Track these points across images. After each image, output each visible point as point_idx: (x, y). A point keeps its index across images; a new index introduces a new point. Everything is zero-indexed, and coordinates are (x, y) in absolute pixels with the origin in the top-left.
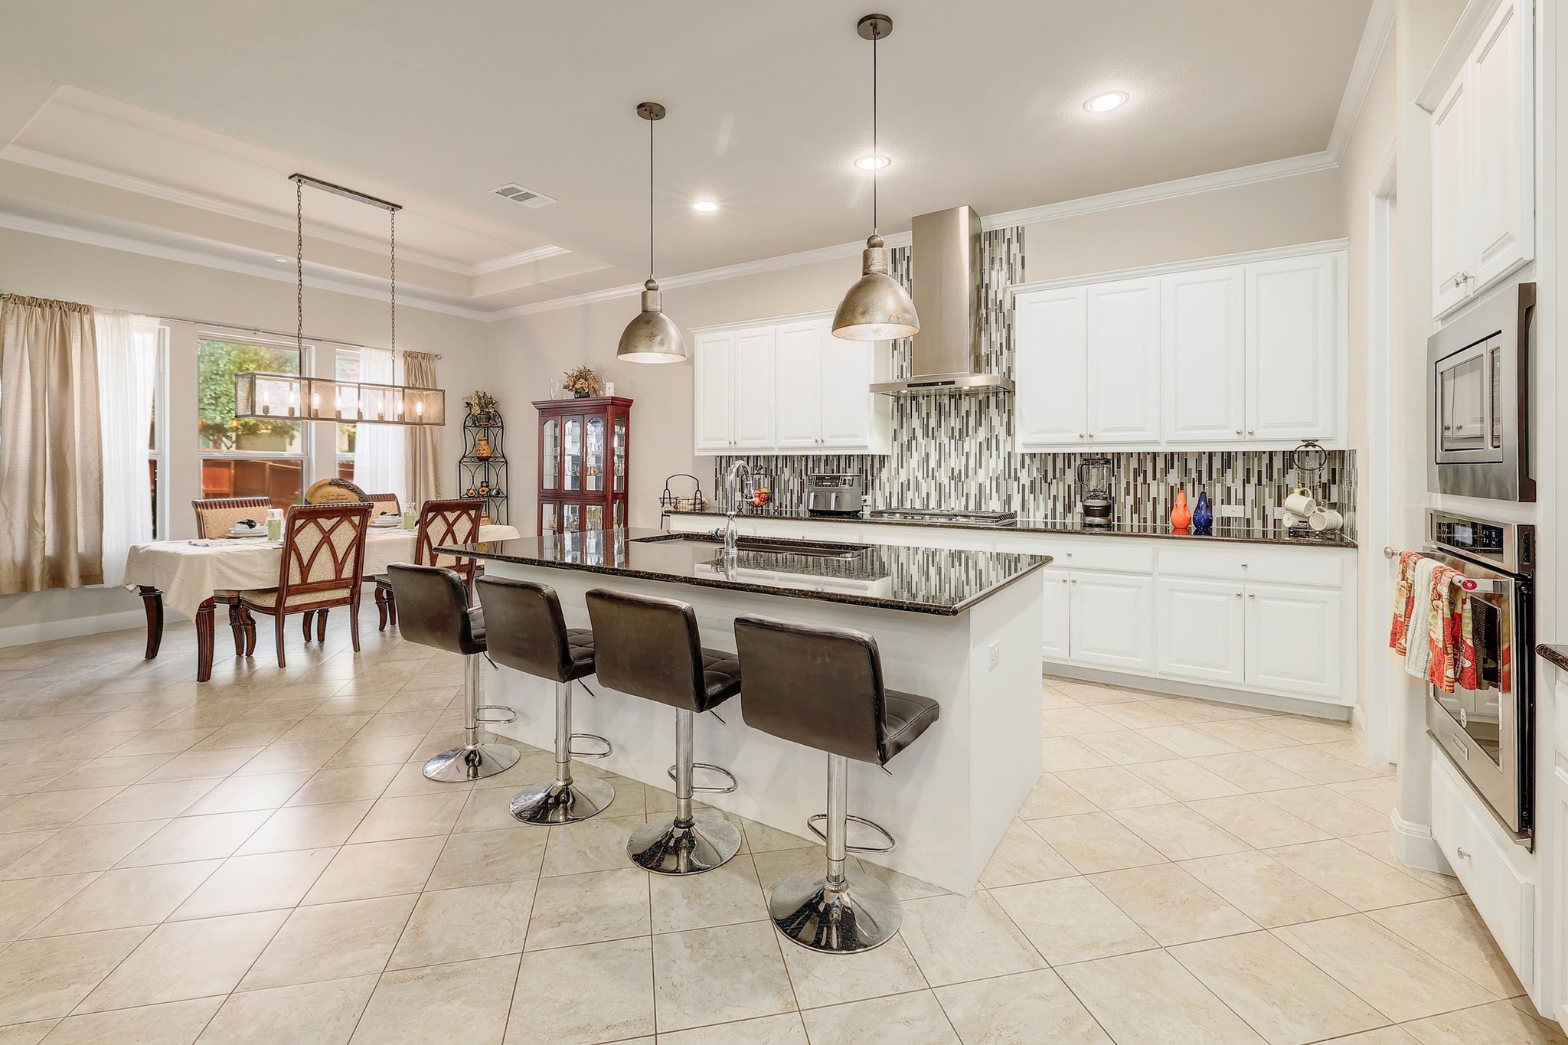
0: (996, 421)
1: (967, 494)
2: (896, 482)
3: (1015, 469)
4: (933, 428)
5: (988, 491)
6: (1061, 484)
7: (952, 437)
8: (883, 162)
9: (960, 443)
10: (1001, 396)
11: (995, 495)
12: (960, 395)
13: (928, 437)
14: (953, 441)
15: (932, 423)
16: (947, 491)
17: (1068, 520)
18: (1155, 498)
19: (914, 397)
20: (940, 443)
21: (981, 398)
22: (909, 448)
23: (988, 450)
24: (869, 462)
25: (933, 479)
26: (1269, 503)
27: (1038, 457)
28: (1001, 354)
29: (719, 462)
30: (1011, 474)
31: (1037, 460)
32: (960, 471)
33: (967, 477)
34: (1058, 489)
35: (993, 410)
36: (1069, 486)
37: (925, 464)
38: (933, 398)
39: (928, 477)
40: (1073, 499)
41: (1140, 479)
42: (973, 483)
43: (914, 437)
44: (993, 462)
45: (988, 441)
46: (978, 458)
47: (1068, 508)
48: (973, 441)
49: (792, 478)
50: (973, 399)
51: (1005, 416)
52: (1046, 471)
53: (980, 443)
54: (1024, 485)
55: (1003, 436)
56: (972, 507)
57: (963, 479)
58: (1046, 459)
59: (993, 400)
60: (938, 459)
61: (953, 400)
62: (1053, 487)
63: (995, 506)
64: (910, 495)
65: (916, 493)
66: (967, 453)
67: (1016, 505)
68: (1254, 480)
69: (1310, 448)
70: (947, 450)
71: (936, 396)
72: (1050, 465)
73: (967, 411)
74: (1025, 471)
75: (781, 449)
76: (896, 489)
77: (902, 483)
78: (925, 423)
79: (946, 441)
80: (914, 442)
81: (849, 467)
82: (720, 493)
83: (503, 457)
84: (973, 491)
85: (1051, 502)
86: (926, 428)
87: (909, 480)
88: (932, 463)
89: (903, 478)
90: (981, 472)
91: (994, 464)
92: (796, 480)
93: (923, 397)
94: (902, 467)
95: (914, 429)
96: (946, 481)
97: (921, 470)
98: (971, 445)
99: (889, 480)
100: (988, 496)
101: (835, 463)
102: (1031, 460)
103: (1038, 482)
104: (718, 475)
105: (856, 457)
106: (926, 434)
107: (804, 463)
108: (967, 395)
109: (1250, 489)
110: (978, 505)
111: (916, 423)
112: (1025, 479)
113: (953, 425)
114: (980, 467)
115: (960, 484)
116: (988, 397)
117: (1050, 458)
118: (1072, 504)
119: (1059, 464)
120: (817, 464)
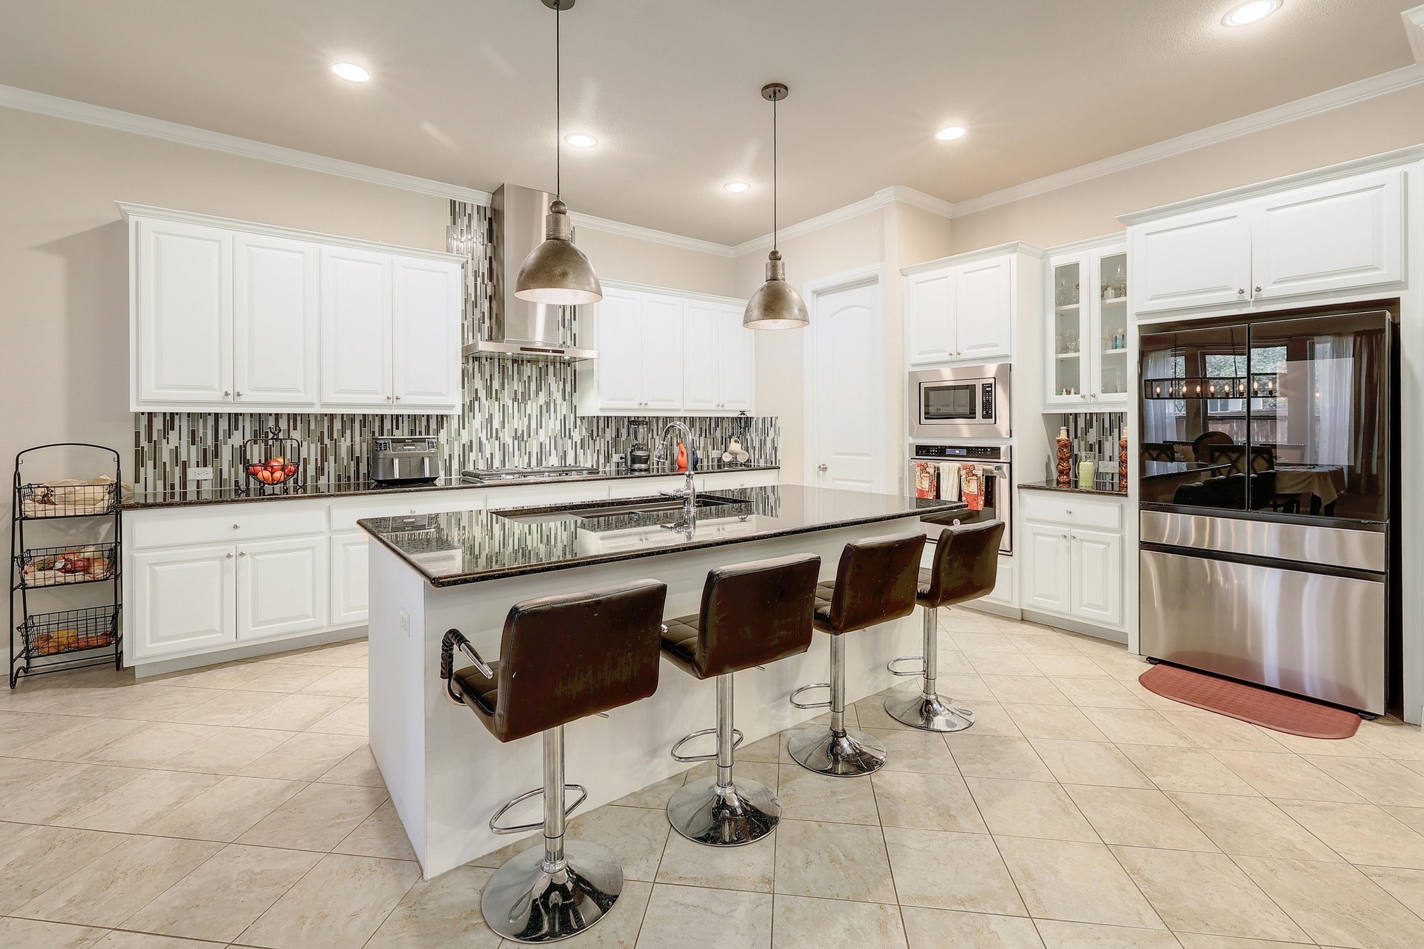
0: (554, 387)
1: (530, 452)
2: (456, 444)
3: (570, 429)
4: (496, 390)
5: (548, 449)
6: (602, 440)
7: (515, 399)
9: (523, 405)
10: (558, 366)
11: (553, 452)
12: (522, 361)
13: (491, 398)
14: (516, 404)
15: (496, 385)
16: (511, 450)
17: (607, 469)
19: (476, 358)
20: (504, 405)
21: (540, 366)
22: (471, 408)
23: (547, 412)
24: (424, 423)
25: (497, 440)
26: (710, 447)
27: (586, 419)
30: (565, 433)
31: (585, 422)
32: (523, 431)
33: (530, 437)
34: (601, 444)
35: (551, 379)
36: (608, 442)
37: (489, 425)
38: (497, 361)
39: (491, 438)
40: (610, 452)
41: (650, 435)
42: (535, 442)
43: (477, 398)
44: (551, 422)
45: (548, 404)
46: (539, 420)
47: (608, 458)
48: (534, 404)
49: (305, 444)
50: (534, 366)
51: (561, 383)
52: (592, 430)
53: (541, 406)
54: (576, 442)
55: (559, 400)
56: (534, 463)
57: (525, 439)
58: (592, 421)
59: (551, 369)
60: (501, 420)
61: (516, 365)
62: (597, 442)
63: (554, 461)
64: (473, 456)
65: (480, 454)
66: (529, 415)
67: (570, 460)
68: (703, 434)
69: (743, 416)
70: (511, 411)
71: (499, 359)
72: (597, 425)
73: (529, 377)
74: (577, 430)
75: (324, 405)
76: (457, 452)
77: (464, 445)
78: (489, 384)
79: (510, 403)
80: (477, 403)
81: (397, 428)
82: (149, 470)
84: (535, 450)
85: (595, 455)
86: (489, 389)
87: (471, 442)
88: (496, 424)
89: (465, 438)
90: (541, 432)
91: (553, 424)
92: (313, 446)
93: (487, 358)
94: (464, 428)
95: (477, 390)
96: (509, 441)
97: (484, 431)
98: (532, 408)
99: (448, 442)
100: (548, 453)
101: (377, 424)
102: (582, 422)
103: (586, 439)
104: (144, 443)
105: (406, 419)
106: (489, 395)
107: (326, 424)
108: (529, 361)
109: (702, 439)
110: (540, 462)
111: (478, 384)
112: (577, 437)
113: (516, 388)
114: (541, 428)
115: (523, 443)
116: (547, 366)
117: (595, 420)
118: (610, 456)
119: (601, 425)
120: (348, 424)
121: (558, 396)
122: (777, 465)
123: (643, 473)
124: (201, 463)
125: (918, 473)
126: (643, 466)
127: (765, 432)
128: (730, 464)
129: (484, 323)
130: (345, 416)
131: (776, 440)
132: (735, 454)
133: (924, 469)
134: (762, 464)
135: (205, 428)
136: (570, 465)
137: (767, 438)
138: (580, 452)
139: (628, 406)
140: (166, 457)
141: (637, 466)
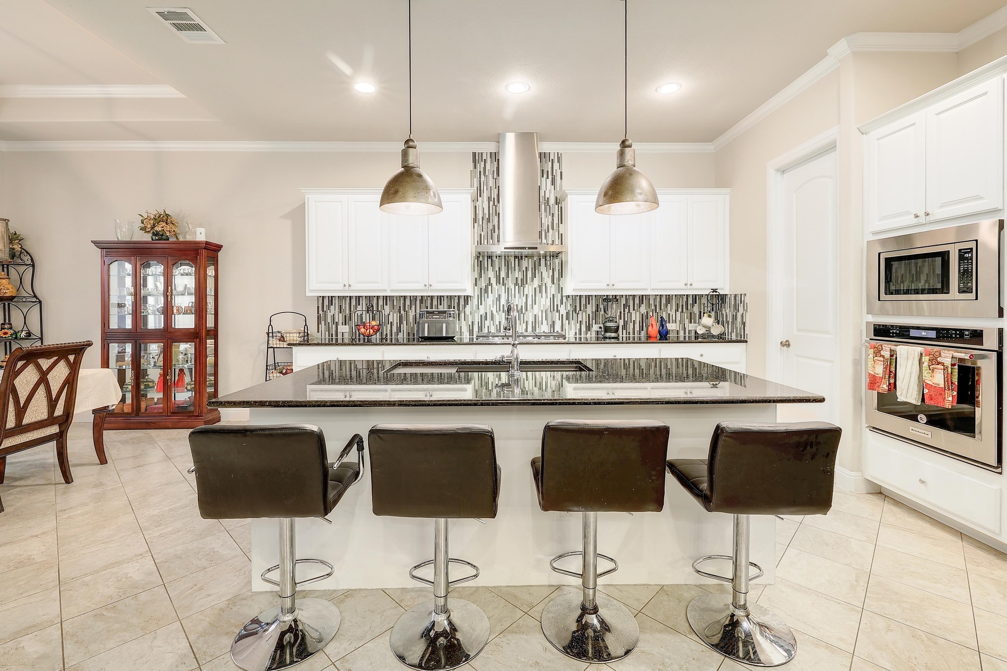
0: (545, 274)
1: (527, 322)
2: (476, 315)
3: (557, 305)
4: (503, 278)
5: (540, 319)
6: (584, 313)
7: (516, 284)
8: (525, 88)
9: (522, 288)
10: (548, 258)
11: (545, 322)
12: (522, 257)
13: (499, 284)
14: (517, 287)
15: (503, 274)
17: (588, 336)
18: (634, 321)
19: (490, 256)
20: (508, 288)
21: (535, 259)
22: (486, 291)
23: (540, 293)
24: (456, 301)
25: (503, 312)
26: (687, 321)
27: (571, 297)
28: (548, 232)
29: (321, 301)
30: (554, 308)
31: (570, 300)
32: (522, 306)
33: (527, 311)
34: (583, 317)
35: (543, 268)
36: (589, 315)
37: (498, 302)
38: (503, 258)
39: (500, 311)
40: (591, 323)
41: (627, 310)
42: (530, 314)
43: (490, 284)
44: (543, 300)
45: (540, 287)
46: (534, 298)
47: (589, 328)
48: (530, 287)
49: (391, 313)
50: (530, 260)
51: (551, 271)
52: (576, 306)
53: (535, 288)
54: (562, 315)
55: (549, 284)
56: (530, 329)
57: (524, 312)
58: (575, 299)
59: (543, 261)
60: (507, 298)
61: (517, 260)
62: (580, 316)
63: (544, 328)
64: (487, 323)
65: (492, 322)
66: (527, 295)
67: (558, 328)
68: (680, 310)
69: (715, 293)
70: (513, 293)
71: (505, 256)
72: (579, 302)
73: (526, 268)
74: (563, 306)
75: (392, 291)
76: (477, 320)
77: (481, 315)
78: (498, 274)
79: (512, 287)
80: (490, 287)
81: (441, 305)
82: (323, 326)
83: (35, 296)
84: (531, 320)
85: (578, 325)
86: (498, 278)
87: (486, 313)
89: (482, 311)
90: (535, 307)
91: (544, 302)
92: (395, 315)
93: (496, 256)
94: (481, 304)
95: (490, 278)
97: (495, 306)
98: (529, 289)
99: (472, 313)
100: (540, 323)
101: (429, 302)
102: (567, 299)
103: (571, 313)
104: (321, 312)
105: (445, 298)
106: (498, 282)
107: (402, 302)
108: (526, 257)
109: (678, 314)
110: (534, 329)
111: (491, 274)
112: (563, 311)
113: (517, 276)
114: (535, 304)
115: (522, 315)
116: (540, 259)
117: (578, 298)
118: (591, 326)
119: (583, 302)
120: (413, 302)
121: (548, 280)
122: (745, 339)
123: (613, 340)
124: (344, 323)
125: (871, 356)
126: (613, 335)
127: (736, 308)
128: (703, 336)
129: (494, 232)
130: (412, 297)
131: (744, 315)
132: (708, 329)
133: (877, 352)
134: (734, 338)
135: (345, 304)
136: (557, 331)
137: (738, 313)
138: (566, 322)
141: (608, 335)
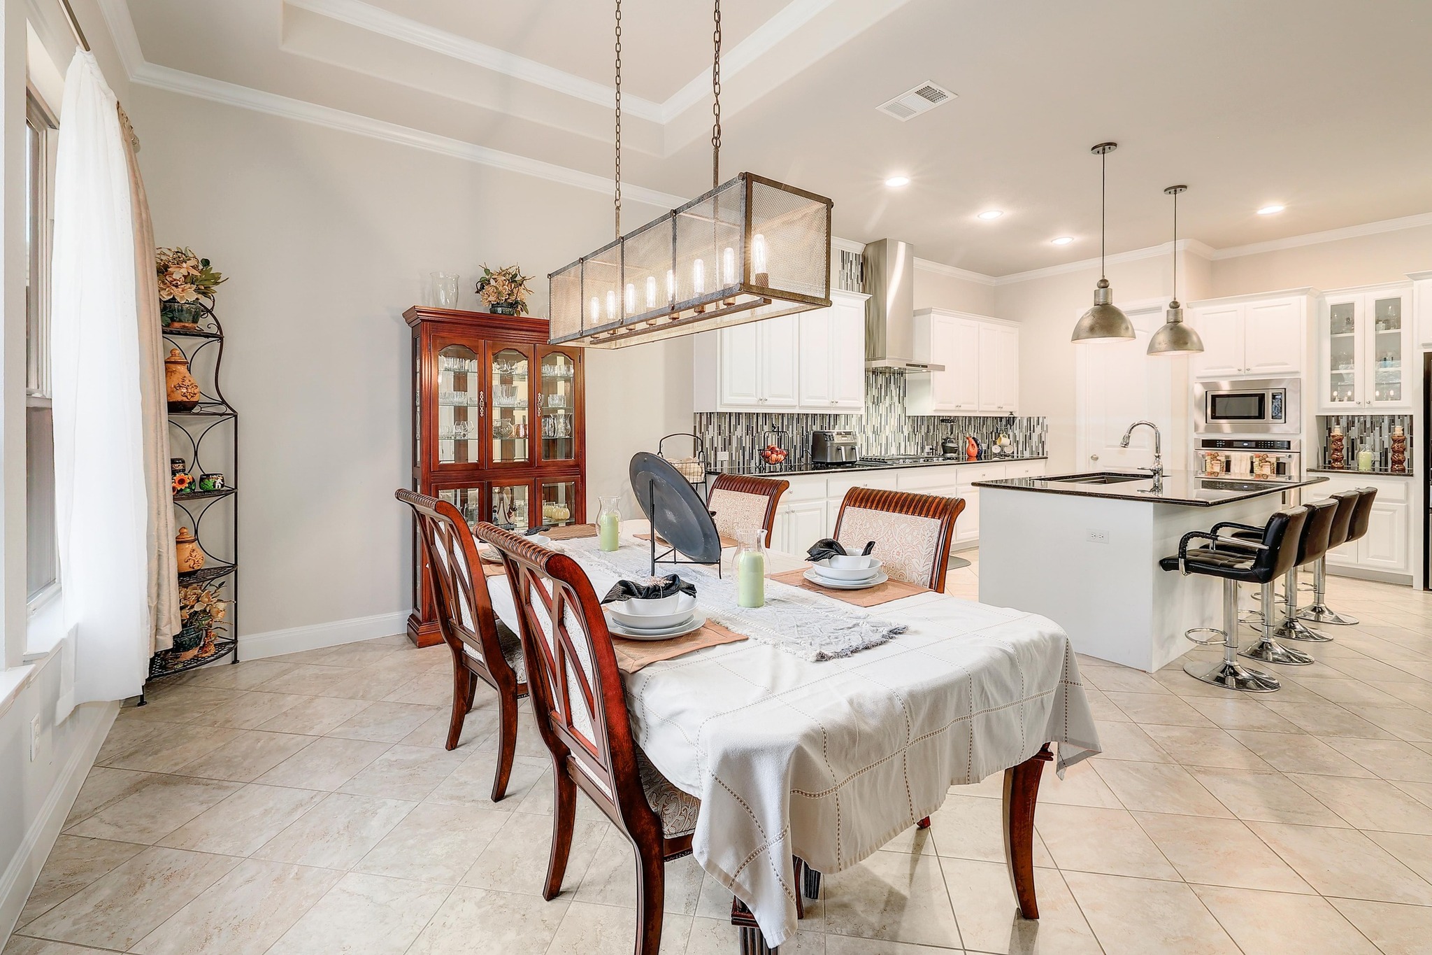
0: (894, 393)
3: (902, 425)
6: (920, 434)
11: (894, 443)
16: (871, 442)
23: (890, 412)
24: (828, 420)
25: (863, 433)
27: (912, 417)
29: (698, 419)
30: (900, 429)
31: (911, 420)
32: (877, 427)
33: (881, 432)
34: (919, 438)
35: (893, 386)
36: (923, 436)
39: (861, 431)
40: (924, 444)
42: (883, 435)
44: (892, 420)
45: (890, 406)
46: (886, 418)
47: (923, 449)
48: (884, 406)
50: (884, 376)
51: (898, 390)
52: (915, 426)
53: (887, 408)
54: (905, 436)
55: (897, 403)
56: (883, 452)
57: (878, 433)
59: (893, 378)
62: (917, 437)
63: (892, 450)
66: (881, 414)
67: (902, 450)
70: (872, 412)
72: (917, 422)
73: (881, 385)
74: (906, 427)
79: (873, 405)
83: (224, 402)
84: (884, 442)
85: (916, 446)
88: (864, 422)
90: (887, 427)
91: (893, 422)
92: (774, 436)
96: (870, 434)
98: (883, 409)
100: (890, 444)
101: (805, 420)
102: (909, 420)
103: (911, 433)
104: (698, 433)
105: (818, 416)
107: (781, 420)
108: (881, 373)
112: (906, 432)
114: (887, 425)
115: (877, 436)
117: (922, 419)
119: (920, 422)
120: (790, 421)
121: (896, 399)
122: (1045, 456)
123: (953, 462)
125: (1208, 461)
126: (954, 455)
127: (1030, 428)
128: (999, 455)
130: (790, 415)
131: (1043, 435)
132: (1002, 447)
133: (1214, 458)
134: (1027, 454)
135: (725, 422)
136: (902, 454)
137: (1033, 435)
138: (908, 443)
139: (947, 408)
140: (707, 445)
141: (949, 455)
